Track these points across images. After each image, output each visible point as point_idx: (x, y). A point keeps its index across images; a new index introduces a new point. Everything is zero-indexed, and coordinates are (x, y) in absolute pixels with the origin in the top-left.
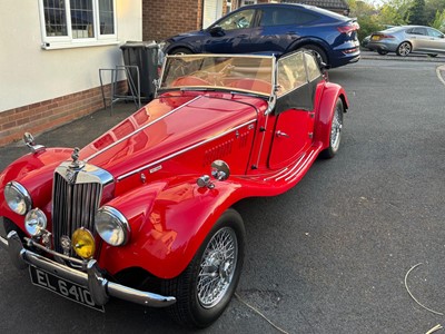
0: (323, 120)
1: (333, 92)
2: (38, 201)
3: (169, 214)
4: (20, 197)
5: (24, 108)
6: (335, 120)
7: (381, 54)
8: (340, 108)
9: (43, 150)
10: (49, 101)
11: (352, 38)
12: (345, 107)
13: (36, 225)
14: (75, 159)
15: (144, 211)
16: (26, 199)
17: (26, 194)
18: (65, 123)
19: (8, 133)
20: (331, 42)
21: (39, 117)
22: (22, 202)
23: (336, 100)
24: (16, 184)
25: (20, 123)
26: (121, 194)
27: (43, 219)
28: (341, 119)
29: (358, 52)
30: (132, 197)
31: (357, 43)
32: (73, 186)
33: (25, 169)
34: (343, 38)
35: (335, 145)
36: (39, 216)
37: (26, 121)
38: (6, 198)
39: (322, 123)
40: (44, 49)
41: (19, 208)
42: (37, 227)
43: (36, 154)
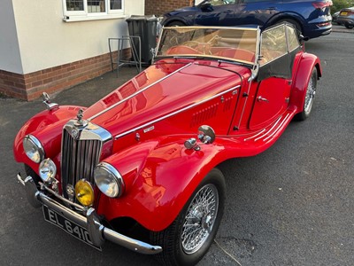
0: (299, 87)
1: (309, 61)
2: (49, 152)
3: (160, 170)
4: (35, 148)
5: (48, 70)
6: (310, 87)
7: (348, 28)
8: (314, 76)
9: (57, 108)
10: (69, 65)
11: (326, 13)
12: (319, 75)
13: (48, 172)
14: (80, 119)
15: (138, 167)
16: (40, 150)
17: (40, 146)
18: (80, 82)
19: (36, 90)
20: (307, 17)
21: (60, 77)
22: (37, 153)
23: (312, 69)
24: (32, 137)
25: (45, 82)
26: (118, 151)
27: (53, 167)
28: (314, 86)
29: (330, 26)
30: (130, 153)
31: (330, 18)
32: (77, 141)
33: (43, 123)
34: (318, 13)
35: (308, 109)
36: (50, 165)
37: (50, 80)
38: (24, 148)
39: (297, 89)
40: (65, 21)
41: (35, 157)
42: (49, 174)
43: (51, 111)
